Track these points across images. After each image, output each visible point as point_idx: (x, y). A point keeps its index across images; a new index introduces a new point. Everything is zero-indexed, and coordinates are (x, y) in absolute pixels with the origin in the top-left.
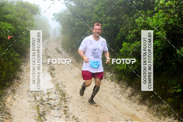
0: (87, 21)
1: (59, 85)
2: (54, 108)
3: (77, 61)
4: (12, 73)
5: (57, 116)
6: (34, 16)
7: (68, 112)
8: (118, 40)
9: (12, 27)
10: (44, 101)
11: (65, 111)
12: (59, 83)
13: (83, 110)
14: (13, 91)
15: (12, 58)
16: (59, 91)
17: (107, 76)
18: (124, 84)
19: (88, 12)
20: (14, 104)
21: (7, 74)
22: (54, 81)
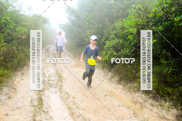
2: (53, 86)
5: (54, 92)
7: (62, 89)
10: (46, 81)
11: (60, 88)
12: (59, 70)
13: (74, 87)
14: (23, 74)
16: (57, 75)
18: (106, 70)
20: (21, 83)
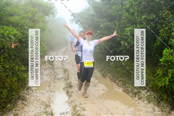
0: (116, 22)
1: (77, 108)
3: (103, 75)
4: (16, 92)
6: (47, 17)
8: (157, 46)
9: (18, 32)
12: (78, 105)
15: (16, 72)
17: (142, 95)
18: (166, 107)
19: (117, 9)
21: (9, 93)
22: (70, 102)
